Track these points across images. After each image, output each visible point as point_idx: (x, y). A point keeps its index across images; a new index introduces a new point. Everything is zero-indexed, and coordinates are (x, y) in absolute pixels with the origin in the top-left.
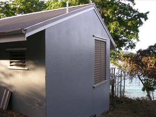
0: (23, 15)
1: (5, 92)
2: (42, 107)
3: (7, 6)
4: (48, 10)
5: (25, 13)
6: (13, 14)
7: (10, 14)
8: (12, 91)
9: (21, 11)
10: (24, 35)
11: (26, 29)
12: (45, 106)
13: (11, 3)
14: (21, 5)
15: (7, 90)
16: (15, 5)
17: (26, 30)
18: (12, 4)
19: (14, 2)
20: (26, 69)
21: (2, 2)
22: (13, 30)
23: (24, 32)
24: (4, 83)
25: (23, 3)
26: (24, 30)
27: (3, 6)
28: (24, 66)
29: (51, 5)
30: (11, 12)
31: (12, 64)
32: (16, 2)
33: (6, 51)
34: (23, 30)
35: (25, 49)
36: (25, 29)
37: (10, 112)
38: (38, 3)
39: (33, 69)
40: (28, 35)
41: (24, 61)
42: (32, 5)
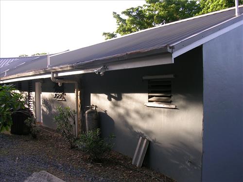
0: (165, 25)
1: (140, 141)
2: (195, 168)
3: (140, 14)
4: (203, 14)
5: (168, 22)
6: (150, 25)
7: (146, 24)
8: (151, 140)
9: (161, 19)
10: (170, 54)
11: (173, 46)
12: (200, 166)
13: (146, 8)
14: (161, 11)
15: (144, 139)
16: (152, 11)
17: (172, 48)
18: (148, 10)
19: (150, 6)
20: (173, 106)
21: (132, 8)
22: (154, 49)
23: (170, 50)
24: (139, 128)
25: (163, 6)
26: (170, 48)
27: (134, 14)
28: (170, 103)
29: (208, 6)
30: (147, 22)
31: (151, 99)
32: (153, 7)
33: (143, 80)
34: (168, 48)
35: (172, 76)
36: (171, 45)
37: (146, 171)
38: (186, 5)
39: (184, 108)
40: (176, 55)
41: (169, 95)
42: (178, 9)
